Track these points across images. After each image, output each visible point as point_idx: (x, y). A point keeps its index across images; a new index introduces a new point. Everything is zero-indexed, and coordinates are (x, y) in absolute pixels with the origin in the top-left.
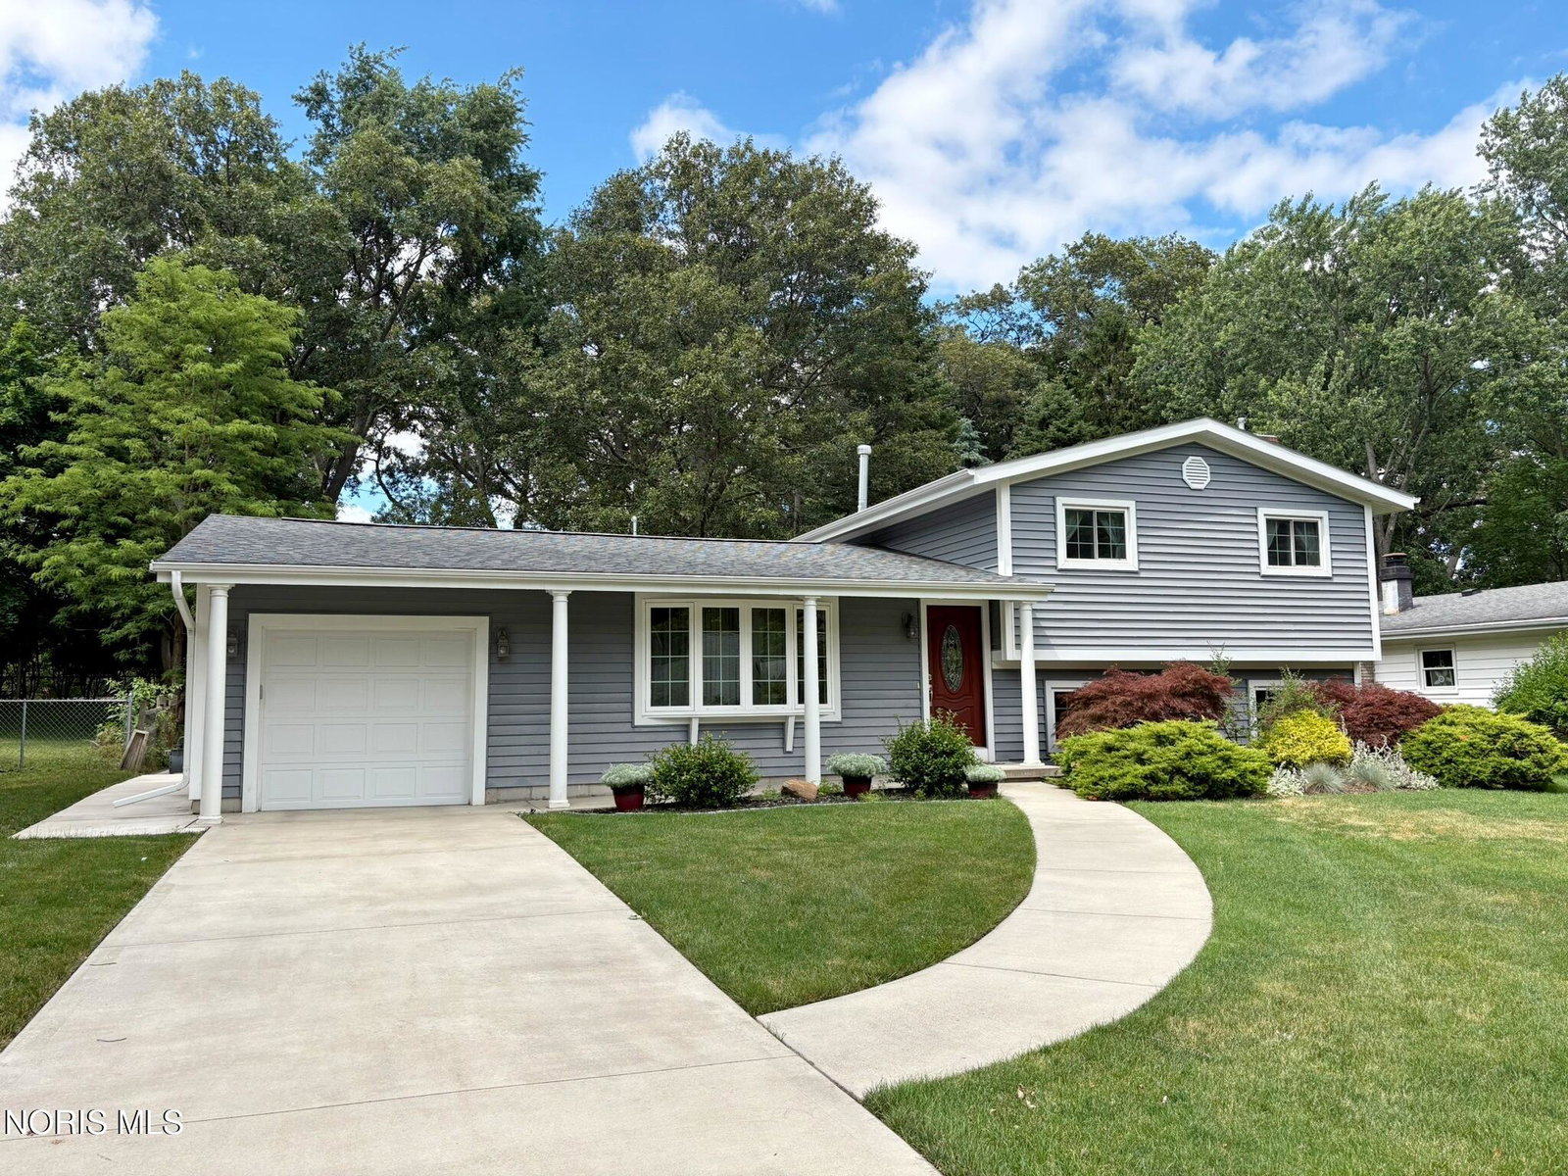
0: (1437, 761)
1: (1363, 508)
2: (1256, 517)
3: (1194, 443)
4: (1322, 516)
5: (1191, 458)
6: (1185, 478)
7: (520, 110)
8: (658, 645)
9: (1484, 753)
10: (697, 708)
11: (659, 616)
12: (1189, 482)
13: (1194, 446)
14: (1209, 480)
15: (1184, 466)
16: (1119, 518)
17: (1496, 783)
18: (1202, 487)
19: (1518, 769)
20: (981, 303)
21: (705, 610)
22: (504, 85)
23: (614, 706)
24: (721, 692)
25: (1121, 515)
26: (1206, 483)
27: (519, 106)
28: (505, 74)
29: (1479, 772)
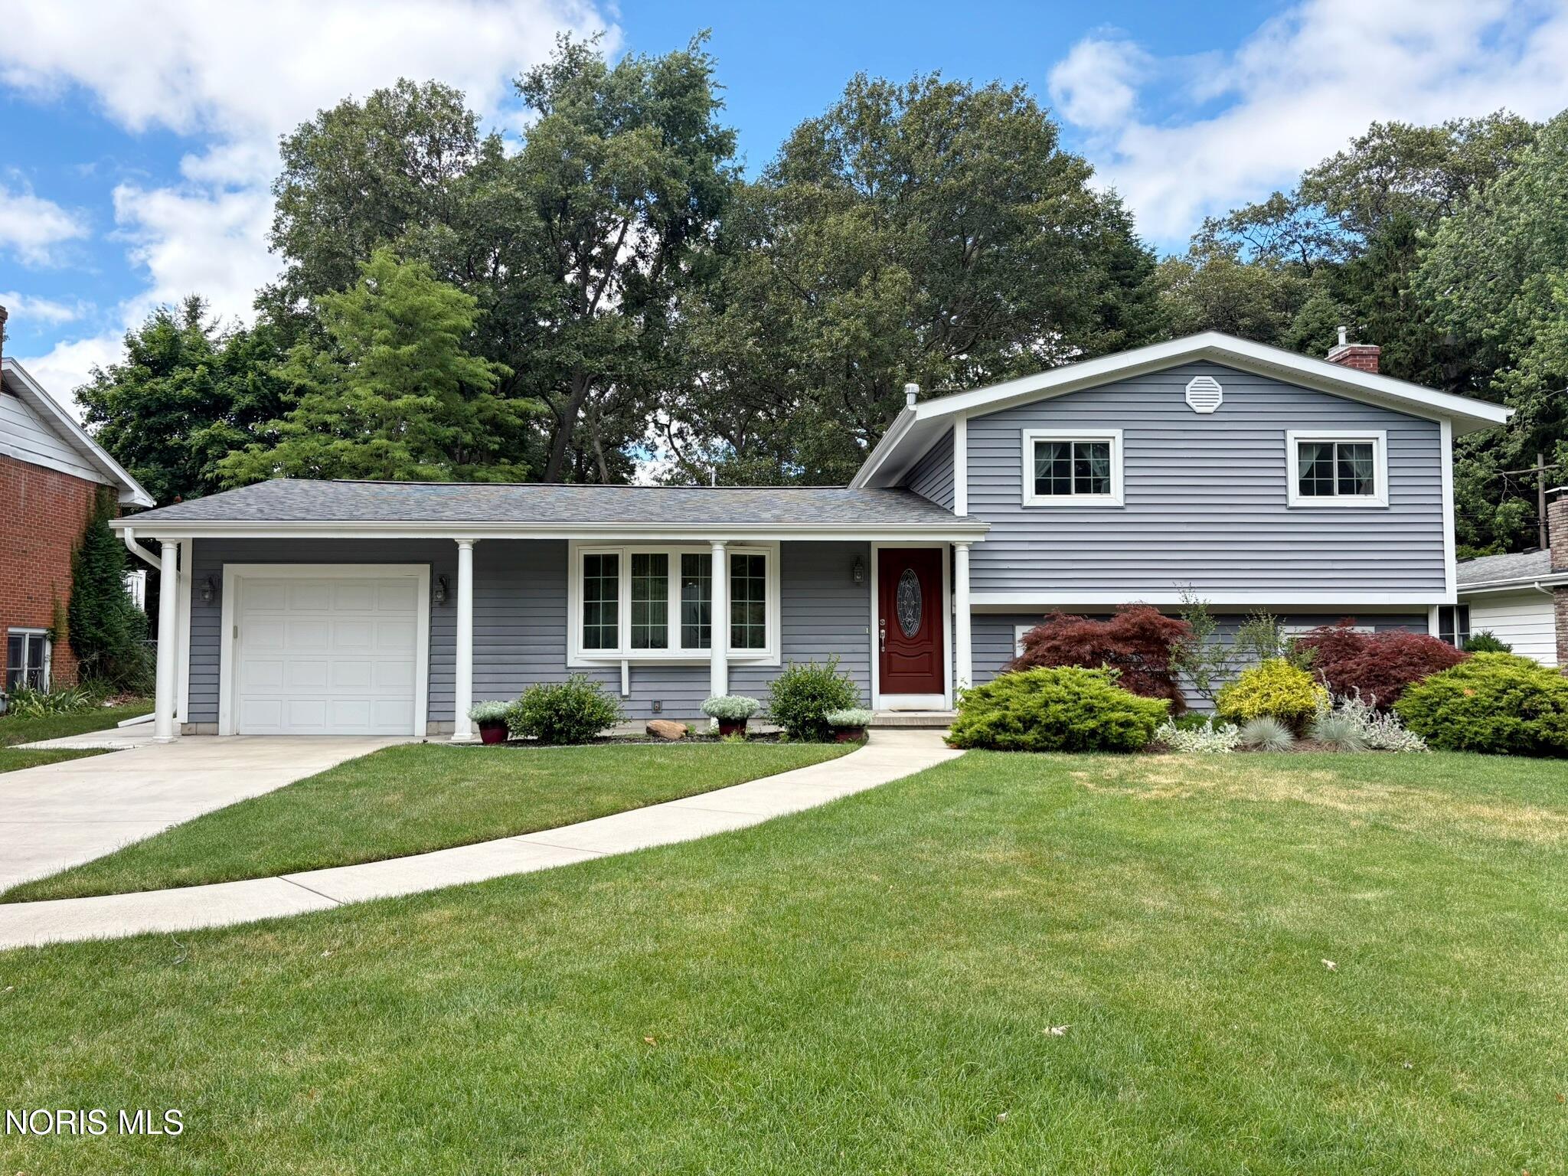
0: (1430, 720)
1: (1438, 424)
2: (1284, 440)
3: (1202, 361)
4: (1379, 438)
5: (1197, 378)
6: (1188, 401)
7: (710, 71)
8: (590, 591)
9: (1490, 711)
10: (625, 651)
11: (592, 564)
12: (1193, 406)
13: (1204, 363)
14: (1220, 401)
15: (1188, 387)
16: (1103, 449)
17: (1501, 746)
18: (1211, 410)
19: (1525, 731)
20: (1259, 216)
21: (635, 557)
22: (693, 48)
23: (549, 648)
24: (649, 636)
25: (1106, 446)
26: (1216, 406)
27: (709, 68)
28: (693, 38)
29: (1476, 733)
